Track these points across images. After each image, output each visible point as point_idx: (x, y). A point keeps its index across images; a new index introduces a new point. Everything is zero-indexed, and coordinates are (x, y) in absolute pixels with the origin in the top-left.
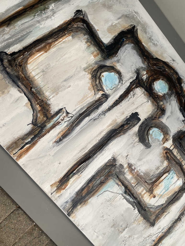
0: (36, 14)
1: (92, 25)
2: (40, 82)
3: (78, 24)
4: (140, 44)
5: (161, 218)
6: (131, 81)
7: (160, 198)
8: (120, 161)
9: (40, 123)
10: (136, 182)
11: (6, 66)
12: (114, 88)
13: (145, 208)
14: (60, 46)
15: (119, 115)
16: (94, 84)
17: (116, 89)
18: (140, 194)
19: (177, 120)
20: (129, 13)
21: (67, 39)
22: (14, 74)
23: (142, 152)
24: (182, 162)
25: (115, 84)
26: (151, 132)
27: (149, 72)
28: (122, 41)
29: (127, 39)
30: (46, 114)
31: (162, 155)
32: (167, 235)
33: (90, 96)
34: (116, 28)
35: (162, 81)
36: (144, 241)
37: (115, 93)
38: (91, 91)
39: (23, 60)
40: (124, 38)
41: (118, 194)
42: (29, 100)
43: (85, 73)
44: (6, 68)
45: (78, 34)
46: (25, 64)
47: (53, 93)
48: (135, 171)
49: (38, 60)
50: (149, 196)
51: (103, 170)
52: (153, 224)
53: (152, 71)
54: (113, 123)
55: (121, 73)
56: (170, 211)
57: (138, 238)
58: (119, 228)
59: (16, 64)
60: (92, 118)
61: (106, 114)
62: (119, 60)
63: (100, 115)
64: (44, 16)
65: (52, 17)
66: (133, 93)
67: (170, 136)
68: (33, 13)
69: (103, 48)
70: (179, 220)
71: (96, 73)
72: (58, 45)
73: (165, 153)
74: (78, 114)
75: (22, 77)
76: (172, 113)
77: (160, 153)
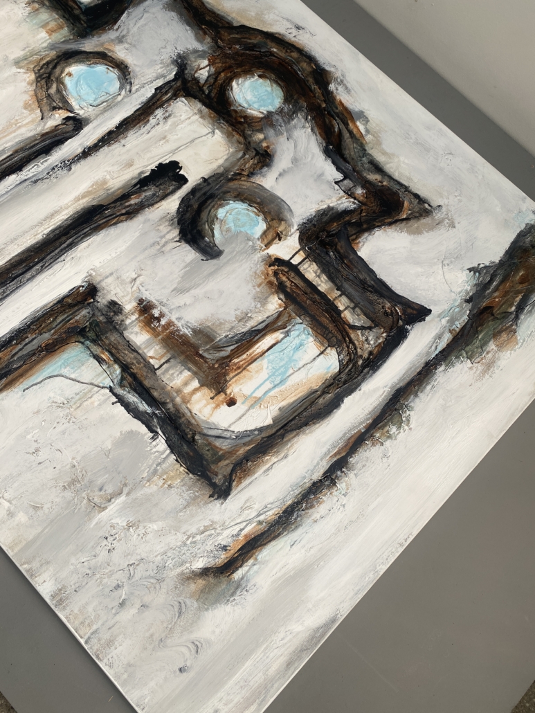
5: (254, 473)
6: (160, 85)
7: (252, 406)
8: (113, 293)
10: (162, 356)
13: (193, 437)
15: (116, 168)
16: (42, 94)
17: (109, 105)
18: (179, 391)
19: (315, 180)
23: (188, 269)
24: (334, 300)
25: (107, 93)
26: (221, 213)
27: (218, 61)
31: (259, 281)
32: (279, 535)
33: (27, 124)
35: (261, 80)
36: (185, 544)
37: (105, 114)
38: (32, 110)
41: (96, 389)
43: (19, 70)
48: (163, 322)
50: (212, 398)
51: (51, 316)
52: (222, 492)
53: (228, 58)
54: (95, 189)
55: (126, 67)
56: (293, 451)
57: (161, 533)
58: (91, 494)
60: (29, 176)
61: (73, 167)
62: (123, 37)
63: (54, 169)
66: (164, 114)
67: (290, 225)
69: (77, 12)
70: (327, 483)
71: (49, 70)
73: (270, 273)
76: (295, 161)
77: (255, 273)
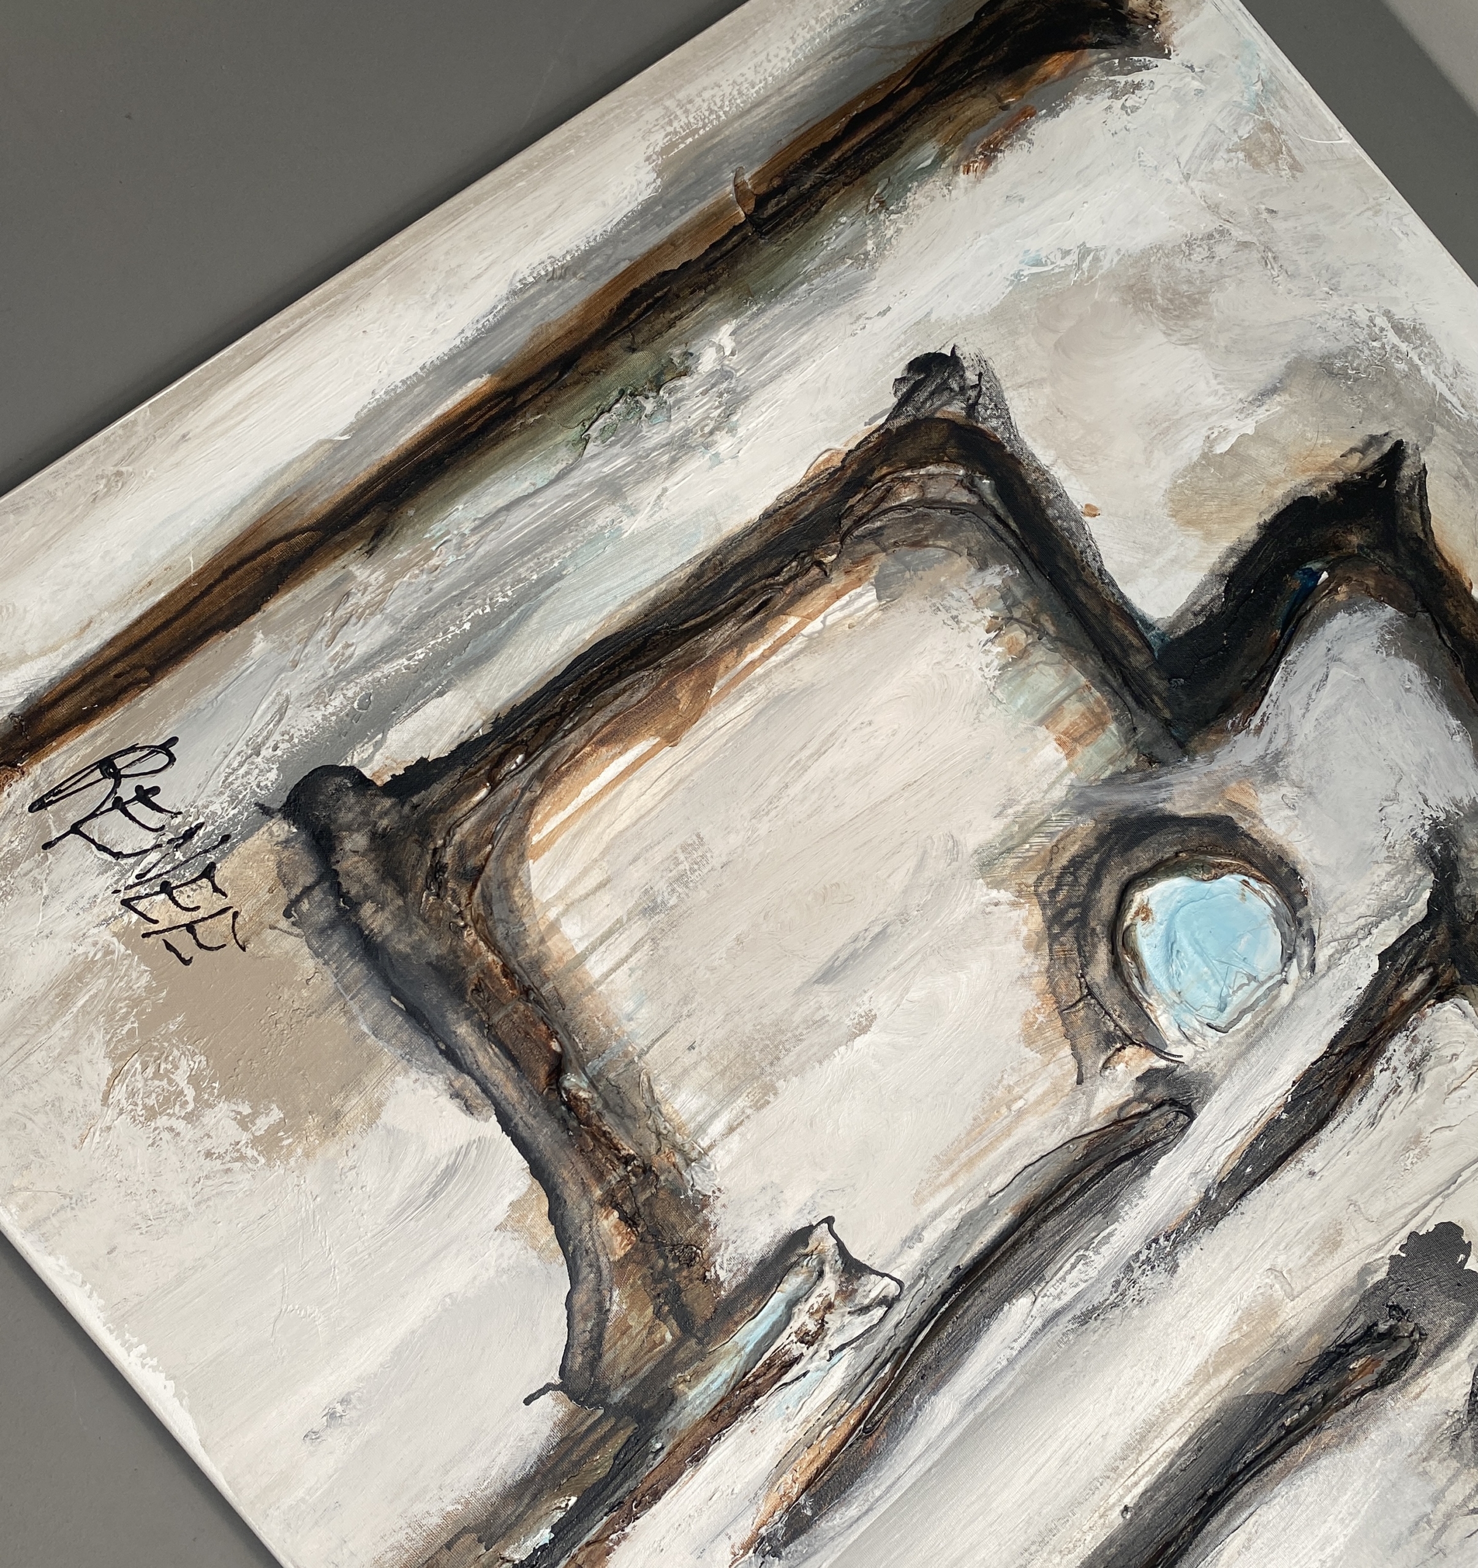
0: (593, 432)
1: (1038, 469)
2: (628, 1006)
3: (931, 476)
4: (1449, 605)
6: (1391, 941)
9: (624, 1378)
11: (354, 890)
12: (1243, 1013)
14: (780, 680)
15: (1294, 1259)
16: (1070, 989)
17: (1260, 1022)
20: (1346, 341)
21: (836, 613)
22: (417, 947)
25: (1252, 978)
28: (1295, 583)
29: (1339, 572)
30: (678, 1291)
33: (1039, 1102)
34: (1246, 478)
37: (1253, 1057)
38: (1048, 1049)
39: (492, 827)
40: (1315, 566)
42: (538, 1170)
43: (994, 893)
44: (354, 905)
45: (928, 564)
46: (509, 861)
47: (734, 1092)
49: (606, 818)
54: (1246, 1335)
55: (1295, 872)
59: (438, 869)
60: (1065, 1299)
61: (1183, 1260)
62: (1278, 757)
63: (1129, 1268)
64: (656, 435)
65: (718, 436)
66: (1409, 1050)
68: (565, 422)
69: (1138, 660)
71: (1081, 890)
72: (767, 674)
74: (941, 1277)
75: (486, 971)
